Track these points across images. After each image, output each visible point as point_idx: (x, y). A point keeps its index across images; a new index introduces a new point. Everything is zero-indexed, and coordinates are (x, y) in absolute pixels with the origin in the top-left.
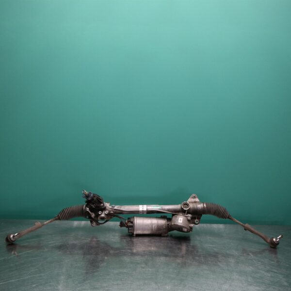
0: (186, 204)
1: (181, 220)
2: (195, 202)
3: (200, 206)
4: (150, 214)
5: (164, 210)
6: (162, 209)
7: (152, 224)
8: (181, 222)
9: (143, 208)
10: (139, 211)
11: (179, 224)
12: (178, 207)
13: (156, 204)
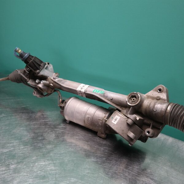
0: (135, 97)
1: (116, 120)
2: (158, 99)
3: (160, 107)
4: (90, 98)
5: (106, 97)
6: (104, 96)
7: (86, 113)
8: (115, 123)
9: (82, 87)
10: (76, 91)
11: (112, 126)
12: (123, 98)
13: (100, 88)
